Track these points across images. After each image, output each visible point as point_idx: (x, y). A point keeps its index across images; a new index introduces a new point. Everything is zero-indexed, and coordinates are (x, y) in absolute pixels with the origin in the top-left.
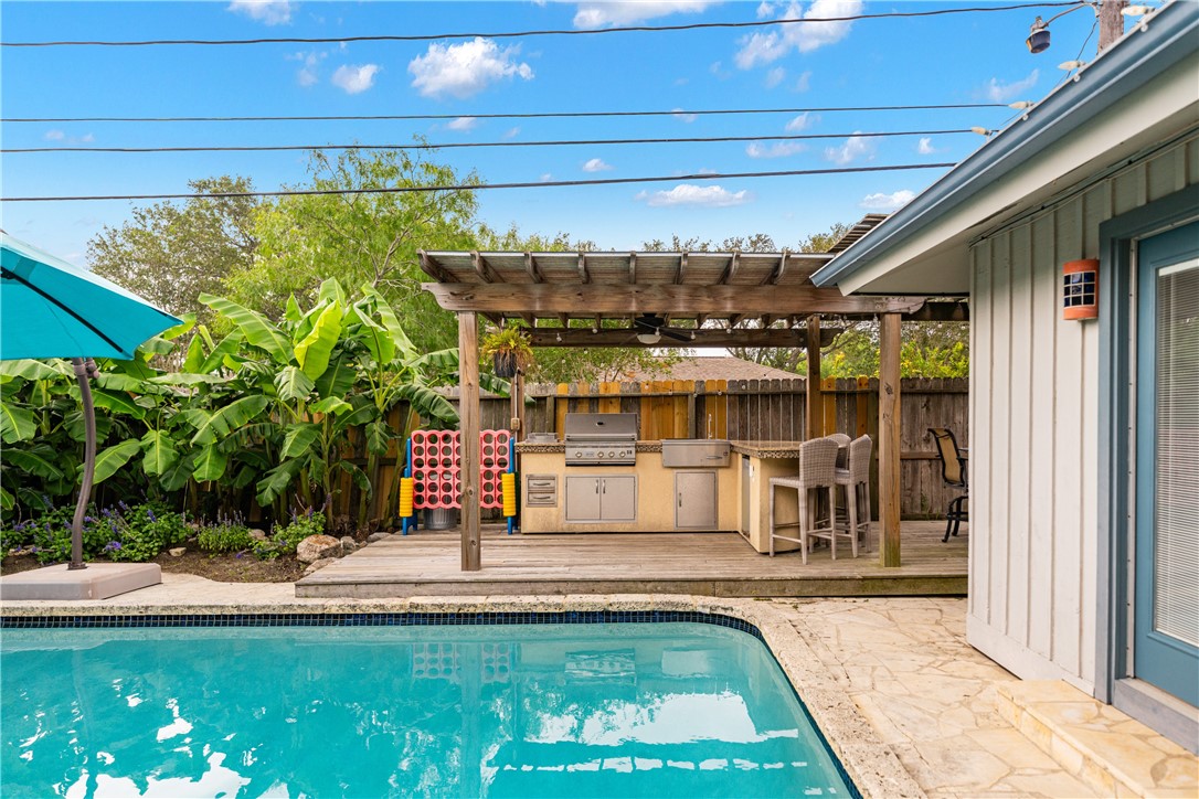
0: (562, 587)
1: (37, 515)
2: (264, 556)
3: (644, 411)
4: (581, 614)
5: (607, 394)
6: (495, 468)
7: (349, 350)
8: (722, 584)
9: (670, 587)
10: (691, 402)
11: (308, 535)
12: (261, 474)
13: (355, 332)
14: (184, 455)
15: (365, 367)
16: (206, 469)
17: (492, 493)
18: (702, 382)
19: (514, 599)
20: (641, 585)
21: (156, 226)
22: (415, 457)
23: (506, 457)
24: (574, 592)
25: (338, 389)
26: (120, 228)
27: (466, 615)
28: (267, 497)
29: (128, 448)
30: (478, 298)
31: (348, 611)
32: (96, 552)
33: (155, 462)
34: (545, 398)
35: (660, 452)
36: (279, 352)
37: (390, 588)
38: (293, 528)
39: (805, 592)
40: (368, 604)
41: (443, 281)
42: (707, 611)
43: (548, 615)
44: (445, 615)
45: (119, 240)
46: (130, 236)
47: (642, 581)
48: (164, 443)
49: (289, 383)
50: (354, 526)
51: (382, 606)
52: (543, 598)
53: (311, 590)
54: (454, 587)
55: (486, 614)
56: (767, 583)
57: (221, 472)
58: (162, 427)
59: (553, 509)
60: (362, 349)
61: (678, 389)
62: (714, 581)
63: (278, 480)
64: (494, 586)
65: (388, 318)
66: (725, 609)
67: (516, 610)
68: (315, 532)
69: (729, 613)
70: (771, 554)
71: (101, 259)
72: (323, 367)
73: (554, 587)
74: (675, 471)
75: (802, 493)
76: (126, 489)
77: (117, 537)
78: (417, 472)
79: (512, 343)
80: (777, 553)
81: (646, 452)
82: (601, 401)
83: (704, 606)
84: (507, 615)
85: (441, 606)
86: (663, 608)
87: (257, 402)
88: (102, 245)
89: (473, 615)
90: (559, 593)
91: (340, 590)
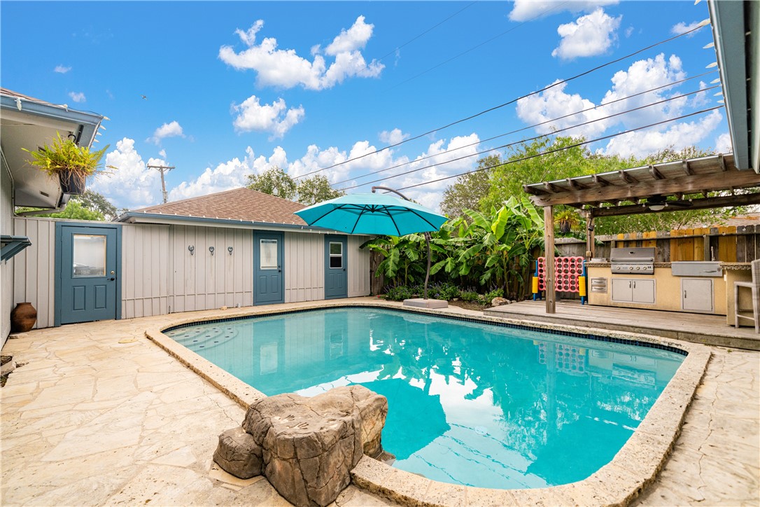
0: (589, 324)
1: (419, 284)
2: (481, 303)
3: (672, 246)
4: (596, 336)
5: (648, 238)
6: (576, 274)
7: (513, 225)
8: (683, 334)
9: (648, 331)
10: (707, 241)
11: (496, 297)
12: (482, 273)
13: (514, 218)
14: (458, 265)
15: (522, 232)
16: (463, 271)
17: (575, 285)
18: (716, 228)
19: (565, 326)
20: (631, 329)
21: (465, 181)
22: (539, 268)
23: (582, 269)
24: (595, 327)
25: (509, 241)
26: (453, 185)
27: (543, 329)
28: (483, 282)
29: (442, 263)
30: (552, 200)
31: (499, 321)
32: (433, 297)
33: (448, 268)
34: (610, 242)
35: (670, 267)
36: (487, 228)
37: (516, 315)
38: (492, 293)
39: (747, 347)
40: (506, 320)
41: (537, 195)
42: (667, 345)
43: (580, 334)
44: (535, 328)
45: (453, 189)
46: (457, 187)
47: (632, 327)
48: (451, 262)
49: (487, 240)
50: (517, 297)
51: (511, 321)
52: (578, 327)
53: (488, 313)
54: (540, 318)
55: (552, 330)
56: (715, 338)
57: (468, 272)
58: (452, 256)
59: (605, 294)
60: (518, 224)
61: (697, 233)
62: (678, 332)
63: (487, 276)
64: (557, 320)
65: (531, 211)
66: (678, 345)
67: (564, 330)
68: (499, 296)
69: (679, 347)
70: (736, 326)
71: (447, 197)
72: (503, 232)
73: (586, 324)
74: (682, 278)
75: (754, 290)
76: (441, 277)
77: (438, 293)
78: (540, 275)
79: (567, 218)
80: (740, 327)
81: (661, 267)
82: (644, 242)
83: (664, 342)
84: (561, 332)
85: (533, 324)
86: (640, 340)
87: (479, 247)
88: (448, 192)
89: (546, 330)
90: (587, 326)
91: (498, 314)
